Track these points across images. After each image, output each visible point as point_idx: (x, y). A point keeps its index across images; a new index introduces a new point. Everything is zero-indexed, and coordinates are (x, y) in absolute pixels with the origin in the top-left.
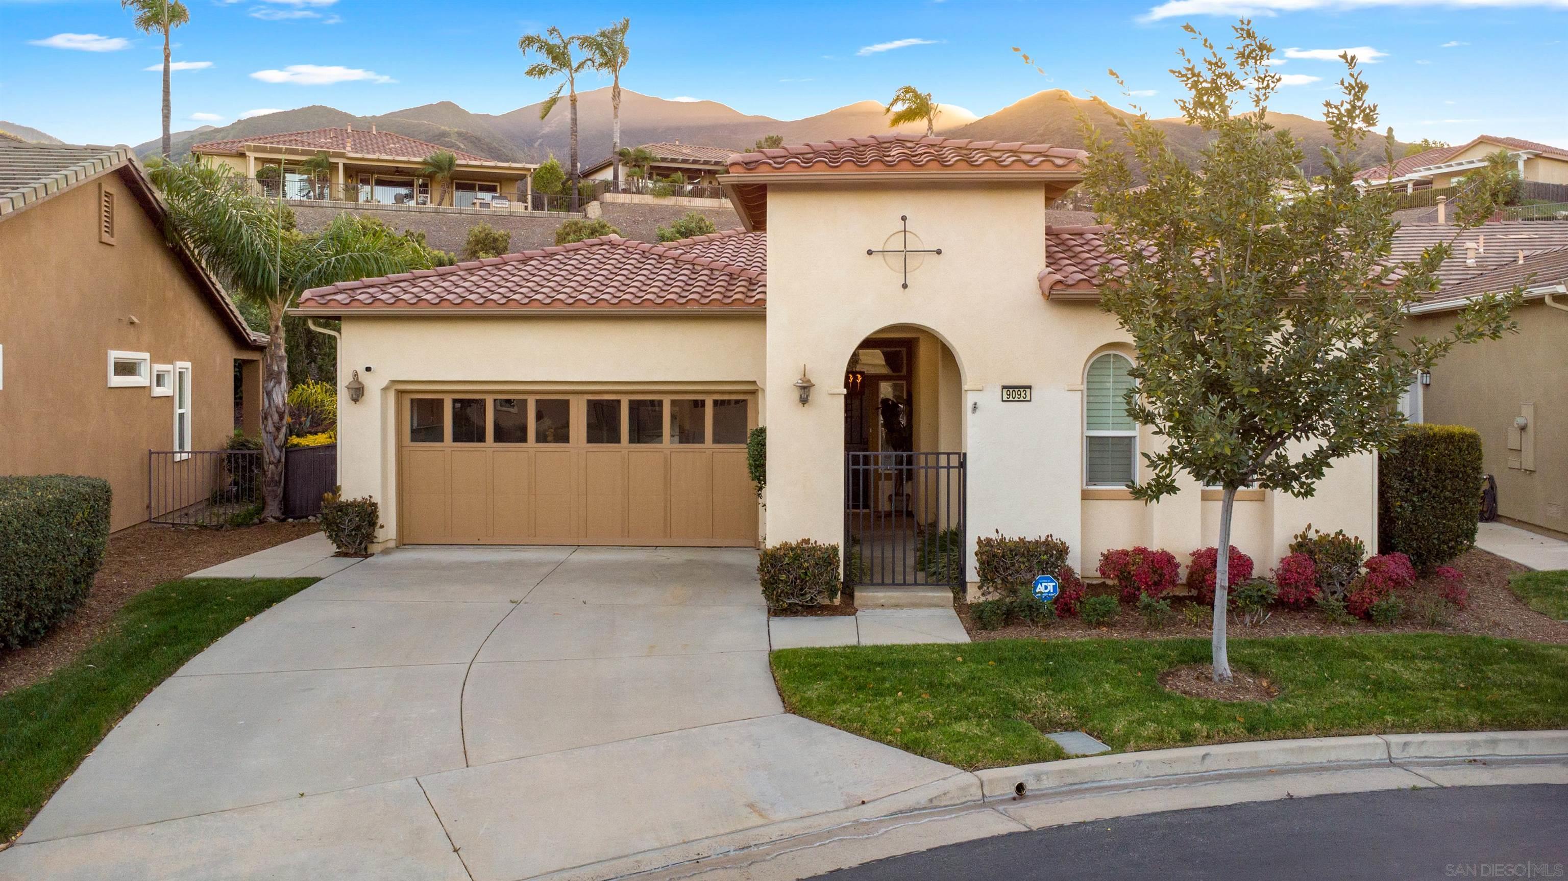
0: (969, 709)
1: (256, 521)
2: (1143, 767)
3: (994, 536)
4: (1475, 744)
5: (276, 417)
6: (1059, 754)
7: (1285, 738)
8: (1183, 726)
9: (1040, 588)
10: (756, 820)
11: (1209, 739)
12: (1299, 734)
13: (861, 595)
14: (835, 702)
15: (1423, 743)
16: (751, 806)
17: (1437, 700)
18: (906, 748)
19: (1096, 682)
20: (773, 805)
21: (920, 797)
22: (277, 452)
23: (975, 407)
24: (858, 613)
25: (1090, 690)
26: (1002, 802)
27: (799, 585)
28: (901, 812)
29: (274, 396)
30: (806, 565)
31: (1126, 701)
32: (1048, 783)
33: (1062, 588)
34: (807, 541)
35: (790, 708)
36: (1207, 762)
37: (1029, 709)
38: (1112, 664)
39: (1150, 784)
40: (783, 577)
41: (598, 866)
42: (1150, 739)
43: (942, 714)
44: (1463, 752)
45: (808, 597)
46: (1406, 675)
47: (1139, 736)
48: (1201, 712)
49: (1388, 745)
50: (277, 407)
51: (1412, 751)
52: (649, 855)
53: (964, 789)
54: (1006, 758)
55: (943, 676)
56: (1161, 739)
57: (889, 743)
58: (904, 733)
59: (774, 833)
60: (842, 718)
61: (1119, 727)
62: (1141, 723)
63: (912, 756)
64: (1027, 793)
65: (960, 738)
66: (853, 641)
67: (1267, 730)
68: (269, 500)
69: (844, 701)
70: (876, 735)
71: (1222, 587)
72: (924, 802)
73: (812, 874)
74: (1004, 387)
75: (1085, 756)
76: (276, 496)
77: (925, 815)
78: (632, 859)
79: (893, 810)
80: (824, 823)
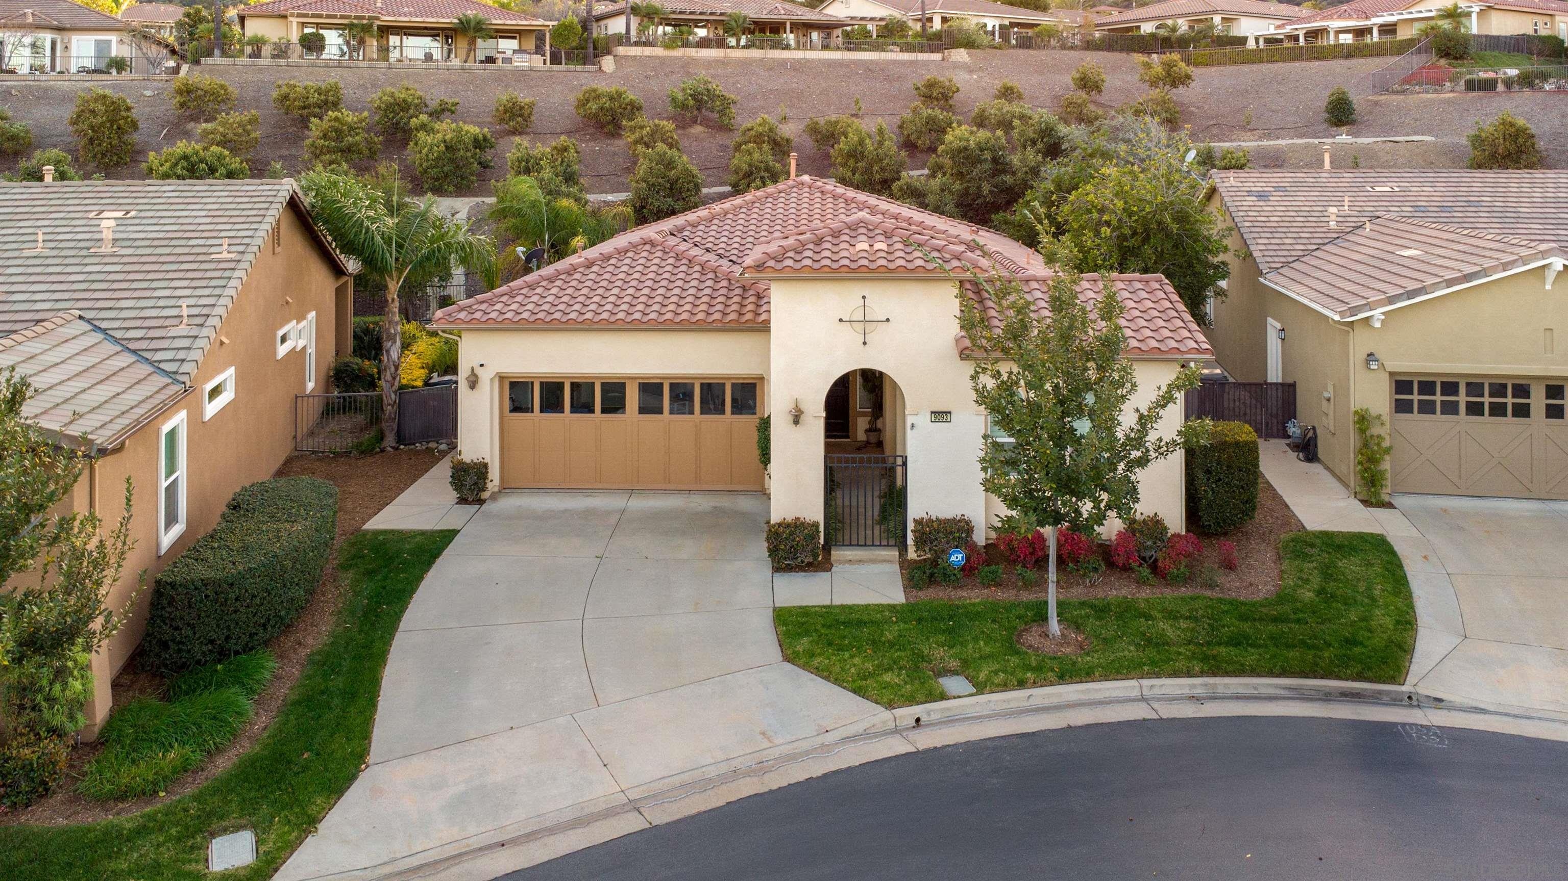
0: (895, 663)
1: (378, 449)
2: (992, 705)
3: (925, 516)
4: (1194, 686)
5: (393, 369)
6: (943, 697)
7: (1081, 682)
8: (1020, 675)
9: (953, 558)
10: (766, 744)
11: (1035, 684)
12: (1090, 679)
13: (836, 554)
14: (813, 655)
15: (1162, 686)
16: (763, 734)
17: (1180, 654)
18: (854, 692)
19: (976, 639)
20: (776, 733)
21: (859, 728)
22: (393, 396)
23: (913, 426)
24: (834, 569)
25: (971, 646)
26: (907, 729)
27: (793, 552)
28: (848, 738)
29: (392, 353)
30: (798, 539)
31: (990, 656)
32: (934, 717)
33: (968, 559)
34: (798, 519)
35: (787, 659)
36: (1031, 700)
37: (931, 661)
38: (989, 625)
39: (996, 715)
40: (783, 547)
41: (682, 775)
42: (999, 685)
43: (878, 666)
44: (1187, 691)
45: (799, 560)
46: (1170, 633)
47: (993, 683)
48: (1034, 664)
49: (1141, 687)
50: (394, 362)
51: (1157, 691)
52: (710, 768)
53: (885, 722)
54: (911, 700)
55: (882, 635)
56: (1005, 685)
57: (844, 688)
58: (854, 681)
59: (776, 752)
60: (817, 668)
61: (982, 676)
62: (996, 672)
63: (858, 697)
64: (922, 723)
65: (886, 686)
66: (828, 603)
67: (1071, 677)
68: (387, 433)
69: (820, 654)
70: (837, 682)
71: (1053, 582)
72: (861, 731)
73: (796, 781)
74: (932, 412)
75: (960, 697)
76: (393, 430)
77: (860, 740)
78: (701, 770)
79: (844, 736)
80: (805, 745)
